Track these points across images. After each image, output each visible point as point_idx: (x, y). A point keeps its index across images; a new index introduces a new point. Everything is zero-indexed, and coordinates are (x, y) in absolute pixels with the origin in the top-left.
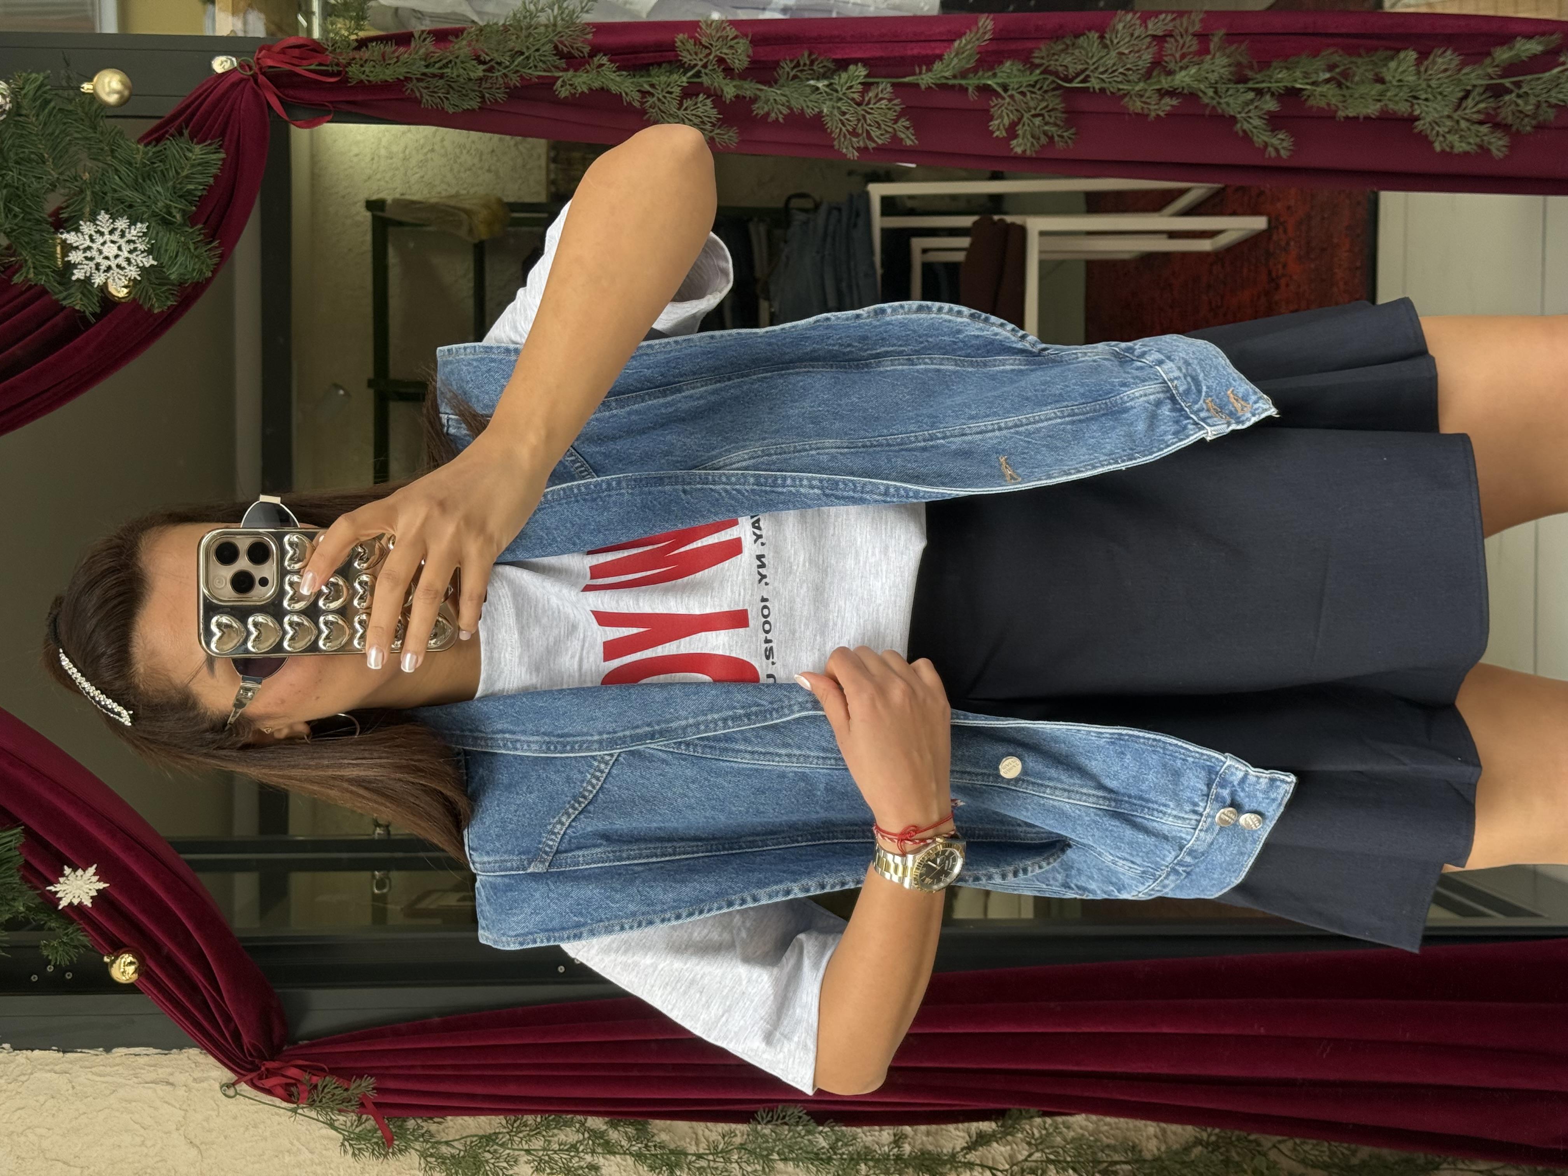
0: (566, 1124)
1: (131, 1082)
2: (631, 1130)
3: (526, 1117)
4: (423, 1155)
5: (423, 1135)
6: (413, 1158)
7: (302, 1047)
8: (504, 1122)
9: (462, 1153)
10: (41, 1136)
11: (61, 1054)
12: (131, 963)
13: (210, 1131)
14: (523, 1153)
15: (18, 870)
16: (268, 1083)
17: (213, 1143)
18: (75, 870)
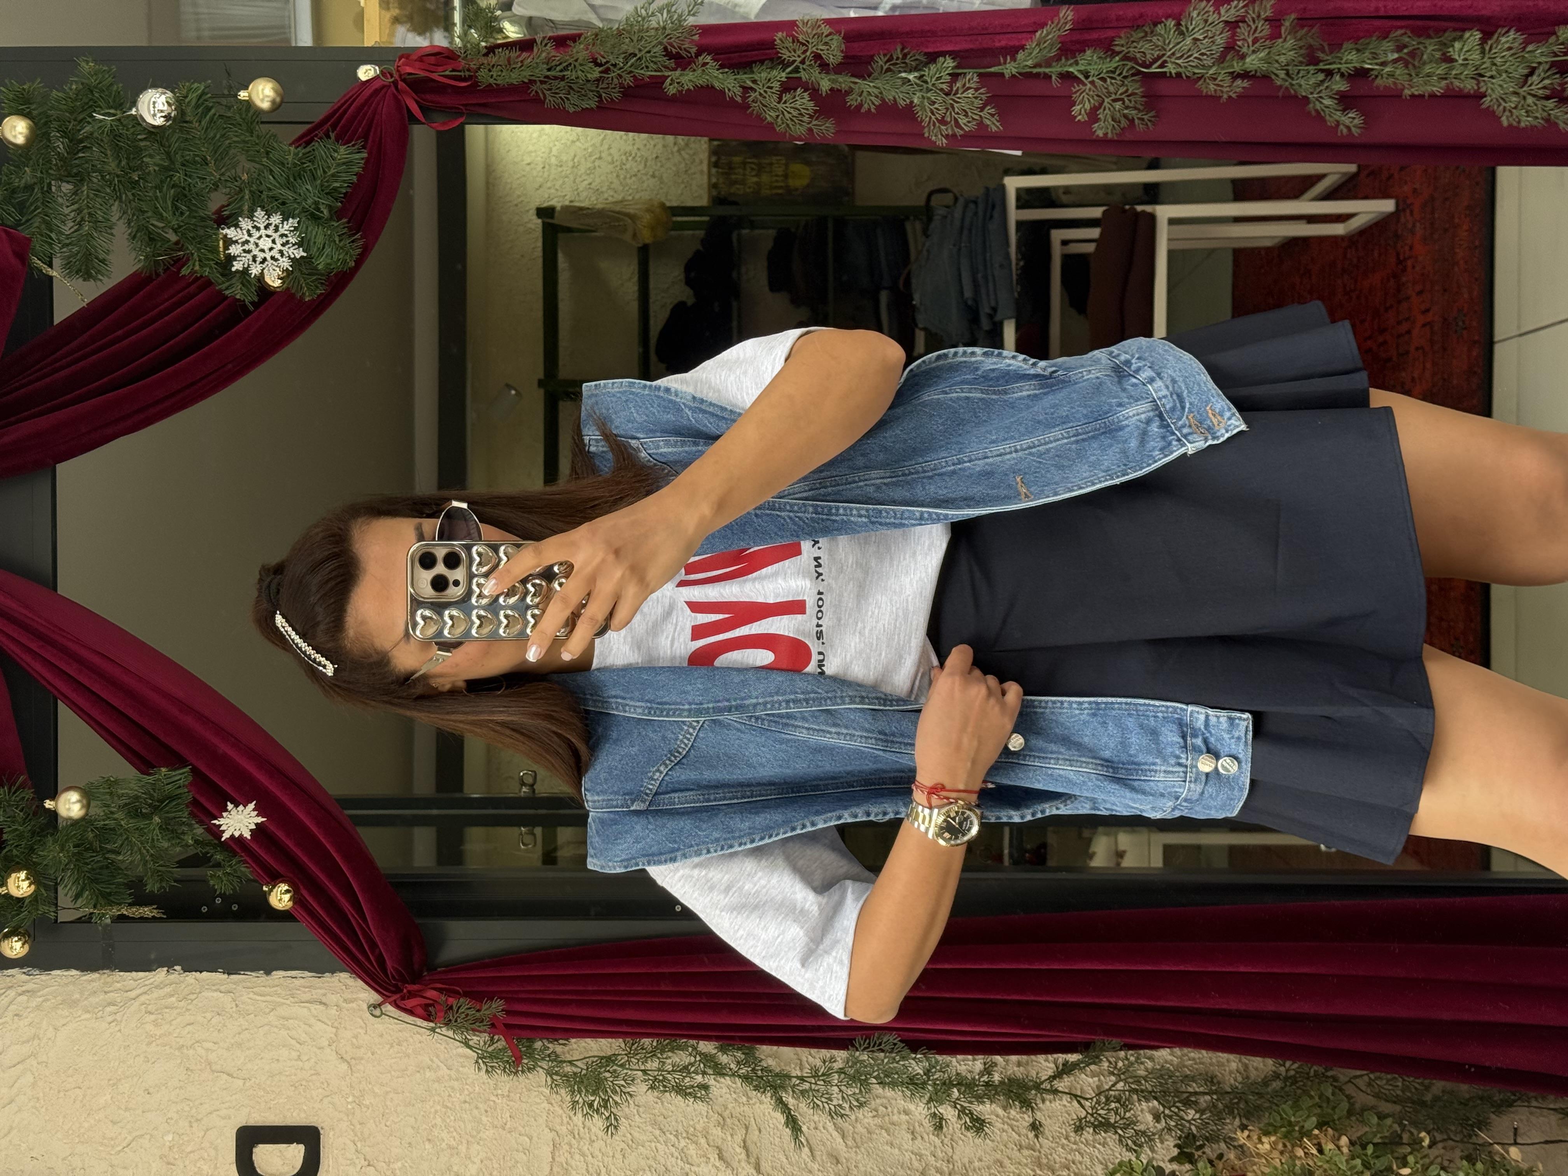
0: (680, 1048)
1: (288, 1002)
2: (739, 1055)
3: (643, 1041)
4: (550, 1073)
5: (549, 1056)
6: (539, 1077)
7: (440, 972)
8: (623, 1045)
9: (584, 1072)
10: (207, 1050)
11: (226, 976)
12: (287, 891)
13: (359, 1047)
14: (640, 1073)
15: (187, 806)
16: (410, 1003)
17: (362, 1059)
18: (237, 806)
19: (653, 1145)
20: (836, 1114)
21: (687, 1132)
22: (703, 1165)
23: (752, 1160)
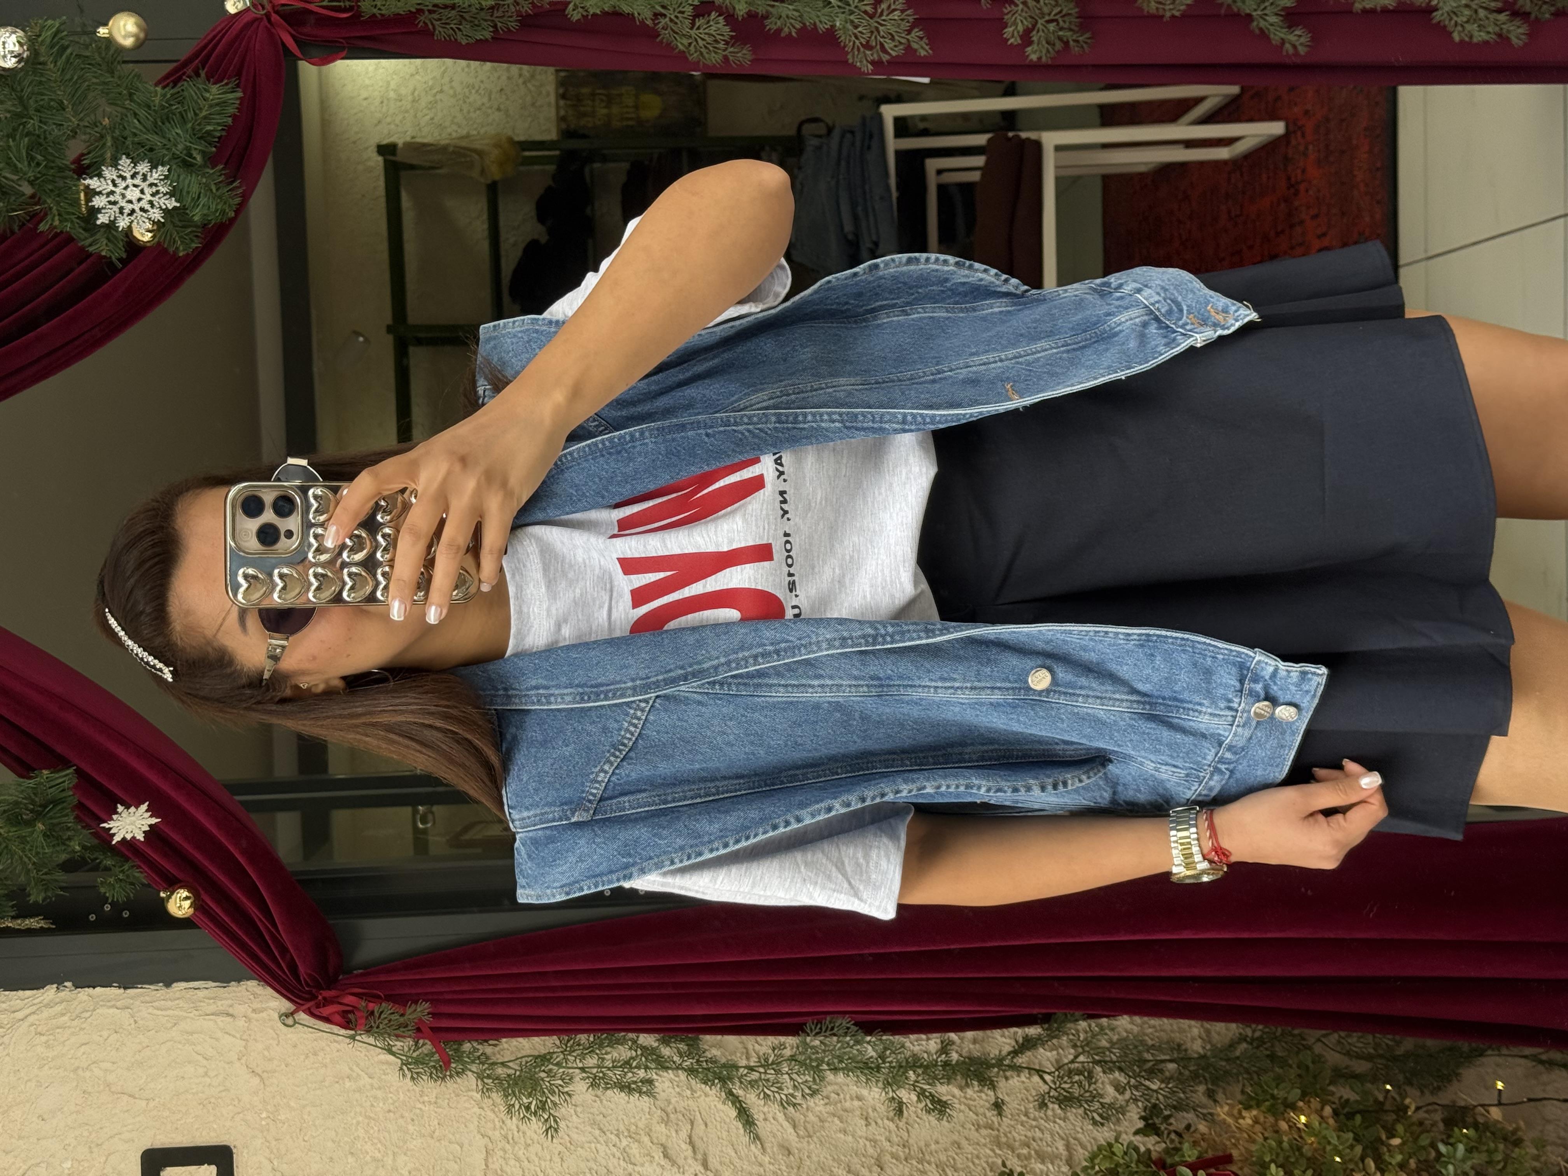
0: (618, 1042)
1: (191, 1015)
2: (683, 1047)
3: (579, 1037)
4: (480, 1077)
5: (479, 1058)
6: (470, 1080)
7: (357, 976)
8: (558, 1042)
9: (518, 1073)
10: (105, 1071)
11: (122, 990)
12: (187, 898)
13: (271, 1060)
14: (577, 1071)
15: (73, 811)
16: (326, 1011)
17: (275, 1071)
18: (128, 807)
19: (593, 1145)
20: (788, 1103)
21: (629, 1131)
22: (647, 1164)
23: (699, 1157)
